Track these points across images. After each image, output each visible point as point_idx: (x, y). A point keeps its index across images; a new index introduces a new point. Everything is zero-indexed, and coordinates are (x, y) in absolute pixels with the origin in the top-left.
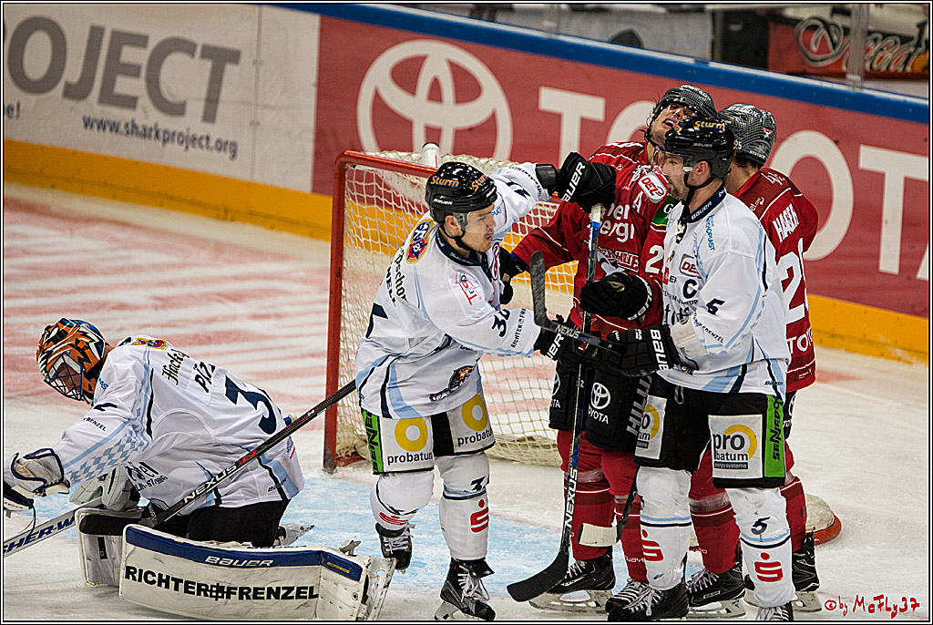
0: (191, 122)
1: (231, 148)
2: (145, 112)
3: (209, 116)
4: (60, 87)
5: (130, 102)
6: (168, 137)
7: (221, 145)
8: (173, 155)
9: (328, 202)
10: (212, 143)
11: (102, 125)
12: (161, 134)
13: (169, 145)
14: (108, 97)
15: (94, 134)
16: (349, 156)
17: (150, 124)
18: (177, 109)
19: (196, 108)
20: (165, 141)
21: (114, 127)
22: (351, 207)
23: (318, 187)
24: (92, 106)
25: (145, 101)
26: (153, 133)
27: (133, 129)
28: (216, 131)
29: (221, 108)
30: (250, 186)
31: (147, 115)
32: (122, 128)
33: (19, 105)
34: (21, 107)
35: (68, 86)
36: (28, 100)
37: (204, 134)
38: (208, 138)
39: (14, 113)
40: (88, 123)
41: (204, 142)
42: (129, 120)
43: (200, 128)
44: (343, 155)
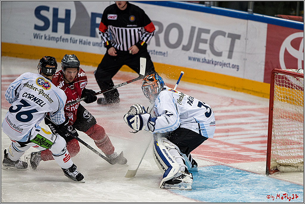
0: (224, 59)
1: (237, 67)
2: (209, 55)
3: (230, 57)
4: (181, 46)
5: (204, 52)
6: (216, 63)
7: (234, 66)
8: (218, 69)
9: (269, 85)
10: (231, 66)
11: (194, 59)
12: (214, 62)
13: (216, 66)
14: (197, 50)
15: (192, 62)
16: (276, 70)
17: (210, 59)
18: (219, 54)
19: (226, 54)
20: (215, 65)
21: (198, 60)
22: (277, 88)
23: (265, 81)
24: (191, 53)
25: (209, 51)
26: (211, 62)
27: (205, 61)
28: (232, 62)
29: (234, 54)
30: (243, 80)
31: (209, 56)
32: (201, 60)
33: (167, 52)
34: (168, 53)
35: (184, 46)
36: (170, 51)
37: (228, 63)
38: (229, 64)
39: (166, 55)
40: (190, 58)
41: (228, 65)
42: (203, 58)
43: (227, 61)
44: (274, 70)
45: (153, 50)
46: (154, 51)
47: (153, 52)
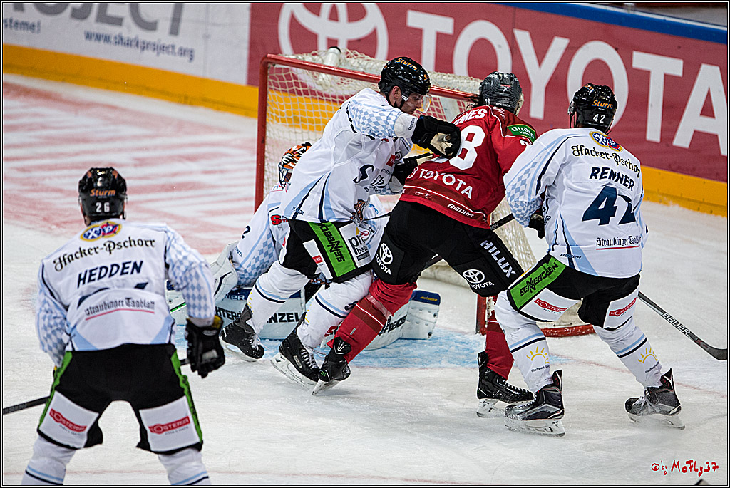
0: (162, 35)
1: (189, 53)
2: (129, 28)
3: (174, 31)
4: (68, 11)
5: (118, 21)
6: (145, 46)
7: (183, 52)
8: (149, 59)
9: (255, 91)
10: (176, 50)
11: (98, 37)
12: (140, 44)
13: (145, 51)
14: (103, 17)
15: (93, 44)
16: (270, 58)
17: (132, 36)
18: (151, 26)
19: (165, 26)
20: (143, 49)
21: (107, 39)
22: (271, 95)
23: (250, 81)
24: (91, 24)
25: (128, 20)
26: (134, 43)
27: (120, 40)
28: (179, 42)
29: (183, 26)
30: (203, 81)
31: (129, 30)
32: (112, 39)
33: (39, 23)
34: (42, 25)
35: (74, 10)
36: (46, 20)
37: (171, 43)
38: (173, 47)
39: (36, 28)
40: (88, 36)
41: (170, 50)
42: (117, 33)
43: (167, 40)
44: (266, 57)
45: (9, 18)
46: (11, 21)
47: (8, 23)
